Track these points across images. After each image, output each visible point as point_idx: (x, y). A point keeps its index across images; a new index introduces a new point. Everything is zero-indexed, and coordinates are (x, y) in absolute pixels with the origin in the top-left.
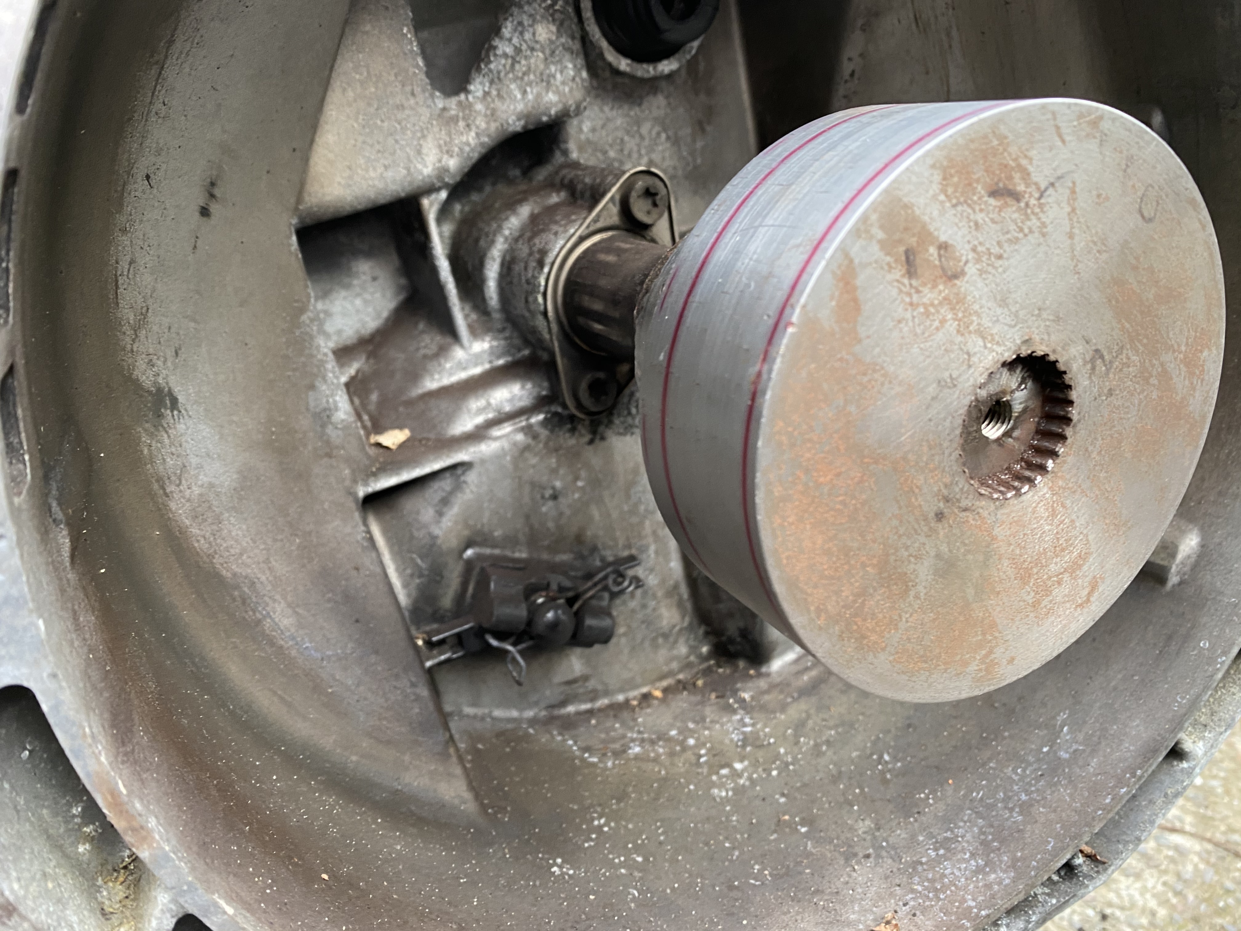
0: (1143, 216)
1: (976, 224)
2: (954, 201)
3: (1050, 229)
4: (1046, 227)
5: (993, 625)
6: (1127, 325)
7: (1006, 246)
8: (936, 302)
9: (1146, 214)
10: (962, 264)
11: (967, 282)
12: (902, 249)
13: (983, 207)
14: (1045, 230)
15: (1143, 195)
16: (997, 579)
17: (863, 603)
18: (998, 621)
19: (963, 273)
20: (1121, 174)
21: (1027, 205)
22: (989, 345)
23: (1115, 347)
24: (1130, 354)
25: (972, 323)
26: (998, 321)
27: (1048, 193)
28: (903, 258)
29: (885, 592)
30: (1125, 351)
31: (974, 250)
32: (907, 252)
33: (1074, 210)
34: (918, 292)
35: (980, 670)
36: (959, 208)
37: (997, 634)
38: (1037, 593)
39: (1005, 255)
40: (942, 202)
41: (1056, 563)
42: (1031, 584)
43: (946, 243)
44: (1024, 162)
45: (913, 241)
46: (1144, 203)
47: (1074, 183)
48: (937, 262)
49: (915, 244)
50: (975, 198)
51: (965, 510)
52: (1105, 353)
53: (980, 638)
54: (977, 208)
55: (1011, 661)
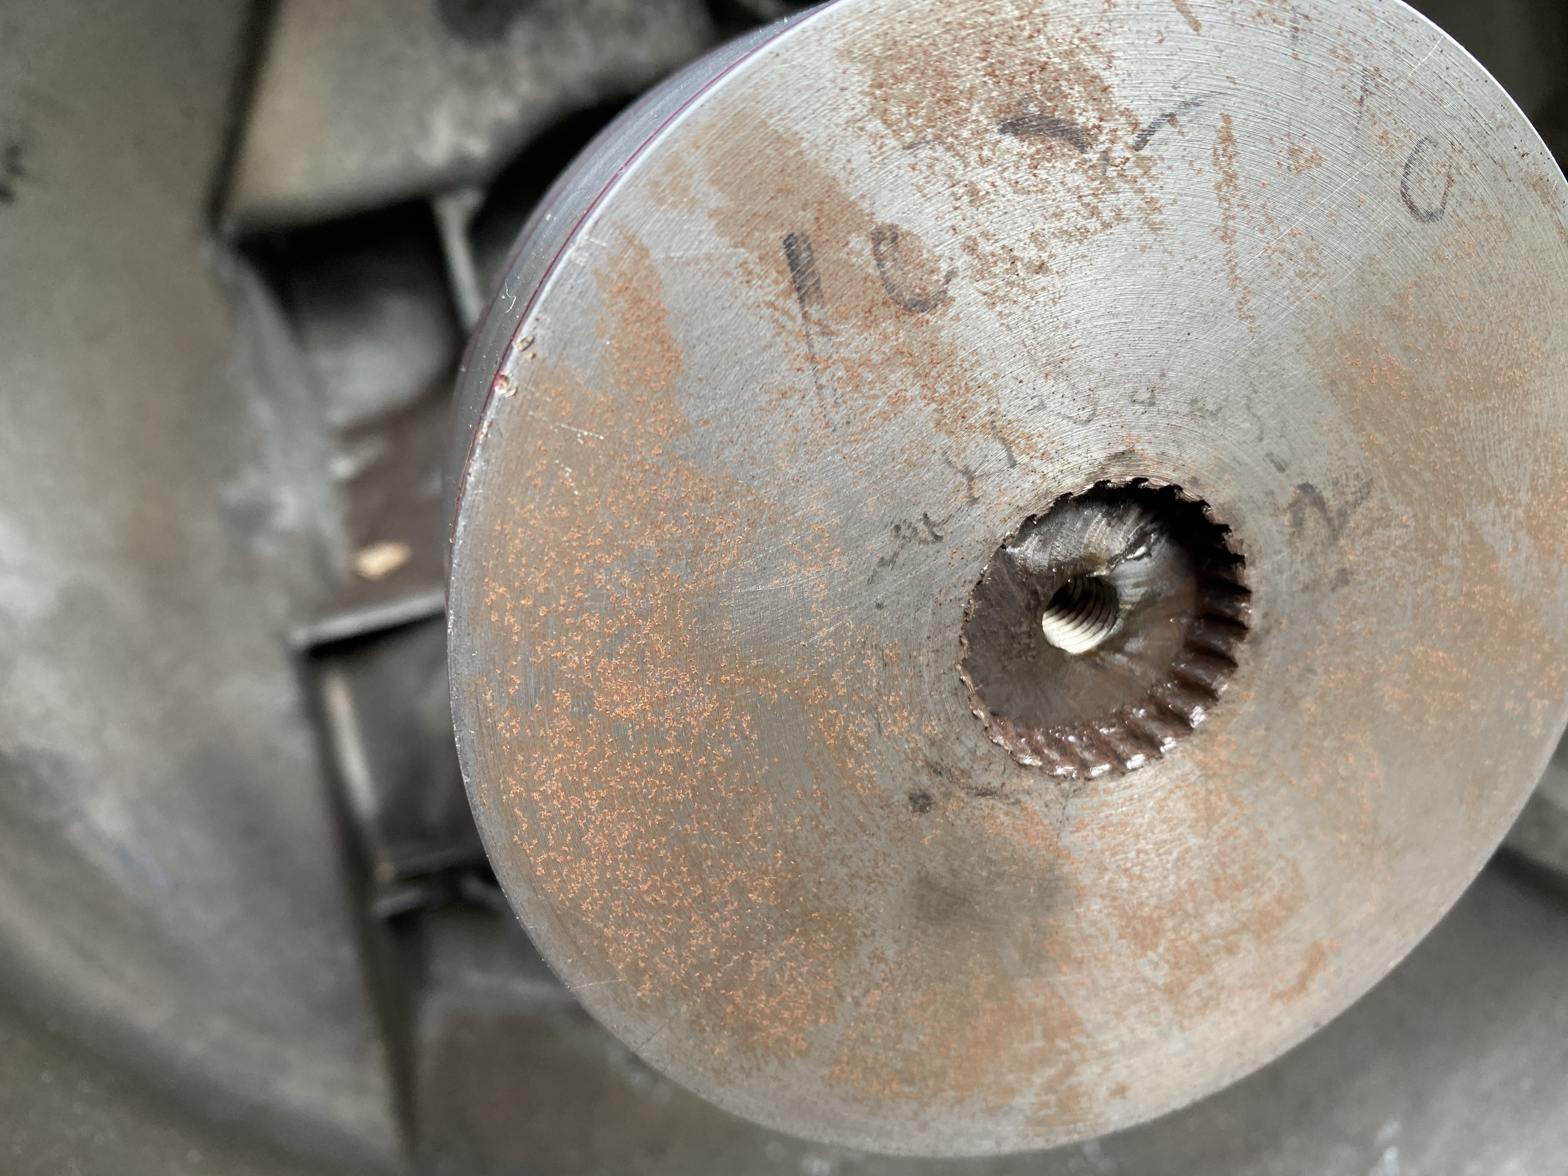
0: (1412, 208)
1: (973, 192)
2: (909, 137)
3: (1169, 214)
4: (1159, 210)
5: (1071, 1024)
6: (1380, 439)
7: (1056, 245)
8: (876, 358)
9: (1421, 204)
10: (940, 277)
11: (956, 318)
12: (775, 236)
13: (986, 153)
14: (1156, 218)
15: (1411, 160)
16: (1074, 934)
17: (745, 961)
18: (1081, 1014)
19: (943, 299)
20: (1351, 109)
21: (1105, 156)
22: (1023, 459)
23: (1352, 482)
24: (1391, 501)
25: (975, 407)
26: (1042, 406)
27: (1157, 136)
28: (782, 254)
29: (796, 945)
30: (1376, 494)
31: (971, 248)
32: (789, 242)
33: (1231, 177)
34: (826, 332)
35: (1046, 1105)
36: (924, 153)
37: (1082, 1040)
38: (1176, 966)
39: (1053, 265)
40: (875, 137)
41: (1221, 913)
42: (1161, 950)
43: (892, 227)
44: (1093, 63)
45: (805, 220)
46: (1412, 177)
47: (1227, 119)
48: (872, 270)
49: (810, 227)
50: (965, 134)
51: (985, 793)
52: (1327, 494)
53: (1039, 1043)
54: (973, 157)
55: (1121, 1091)
